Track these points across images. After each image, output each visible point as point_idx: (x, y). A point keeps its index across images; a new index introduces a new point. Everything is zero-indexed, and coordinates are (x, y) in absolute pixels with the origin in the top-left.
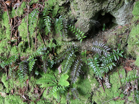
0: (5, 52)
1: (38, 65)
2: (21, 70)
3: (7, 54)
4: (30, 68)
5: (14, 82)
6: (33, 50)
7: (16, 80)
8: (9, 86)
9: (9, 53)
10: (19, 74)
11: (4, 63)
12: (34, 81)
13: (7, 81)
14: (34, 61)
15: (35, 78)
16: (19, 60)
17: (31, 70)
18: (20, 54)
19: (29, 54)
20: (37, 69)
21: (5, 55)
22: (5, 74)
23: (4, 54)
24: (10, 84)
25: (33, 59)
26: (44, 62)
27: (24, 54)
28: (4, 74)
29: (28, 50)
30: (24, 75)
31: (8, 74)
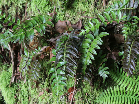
0: (12, 4)
1: (109, 49)
2: (60, 60)
3: (17, 10)
4: (86, 56)
5: (32, 92)
6: (96, 5)
7: (37, 86)
8: (17, 100)
9: (24, 7)
10: (52, 69)
11: (12, 36)
12: (90, 94)
13: (12, 86)
14: (98, 37)
15: (93, 85)
16: (53, 31)
17: (87, 61)
18: (56, 14)
19: (82, 14)
20: (105, 60)
21: (13, 11)
22: (8, 67)
23: (9, 11)
24: (20, 95)
25: (95, 31)
26: (129, 43)
27: (69, 13)
28: (4, 67)
29: (80, 4)
30: (67, 73)
31: (16, 67)
